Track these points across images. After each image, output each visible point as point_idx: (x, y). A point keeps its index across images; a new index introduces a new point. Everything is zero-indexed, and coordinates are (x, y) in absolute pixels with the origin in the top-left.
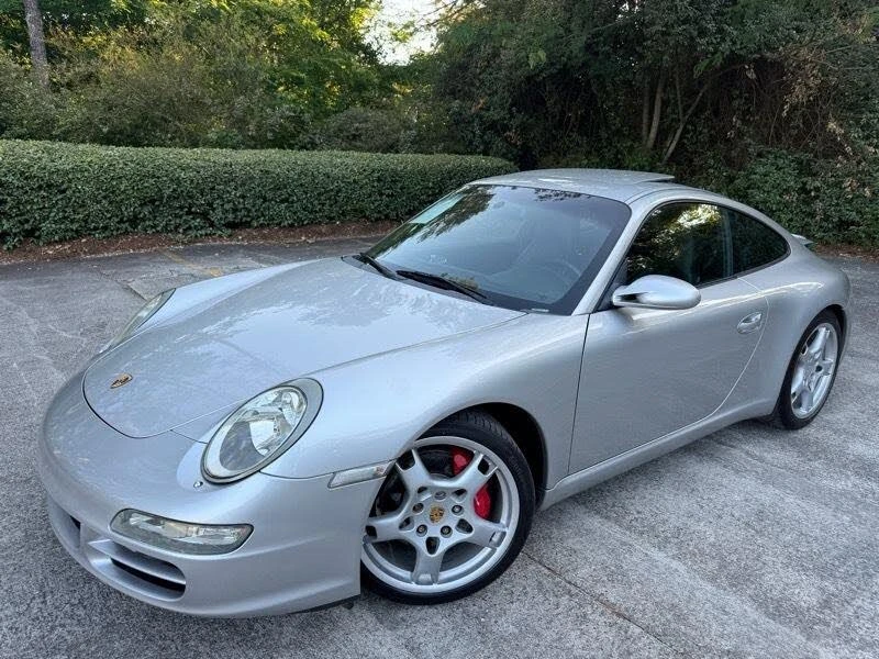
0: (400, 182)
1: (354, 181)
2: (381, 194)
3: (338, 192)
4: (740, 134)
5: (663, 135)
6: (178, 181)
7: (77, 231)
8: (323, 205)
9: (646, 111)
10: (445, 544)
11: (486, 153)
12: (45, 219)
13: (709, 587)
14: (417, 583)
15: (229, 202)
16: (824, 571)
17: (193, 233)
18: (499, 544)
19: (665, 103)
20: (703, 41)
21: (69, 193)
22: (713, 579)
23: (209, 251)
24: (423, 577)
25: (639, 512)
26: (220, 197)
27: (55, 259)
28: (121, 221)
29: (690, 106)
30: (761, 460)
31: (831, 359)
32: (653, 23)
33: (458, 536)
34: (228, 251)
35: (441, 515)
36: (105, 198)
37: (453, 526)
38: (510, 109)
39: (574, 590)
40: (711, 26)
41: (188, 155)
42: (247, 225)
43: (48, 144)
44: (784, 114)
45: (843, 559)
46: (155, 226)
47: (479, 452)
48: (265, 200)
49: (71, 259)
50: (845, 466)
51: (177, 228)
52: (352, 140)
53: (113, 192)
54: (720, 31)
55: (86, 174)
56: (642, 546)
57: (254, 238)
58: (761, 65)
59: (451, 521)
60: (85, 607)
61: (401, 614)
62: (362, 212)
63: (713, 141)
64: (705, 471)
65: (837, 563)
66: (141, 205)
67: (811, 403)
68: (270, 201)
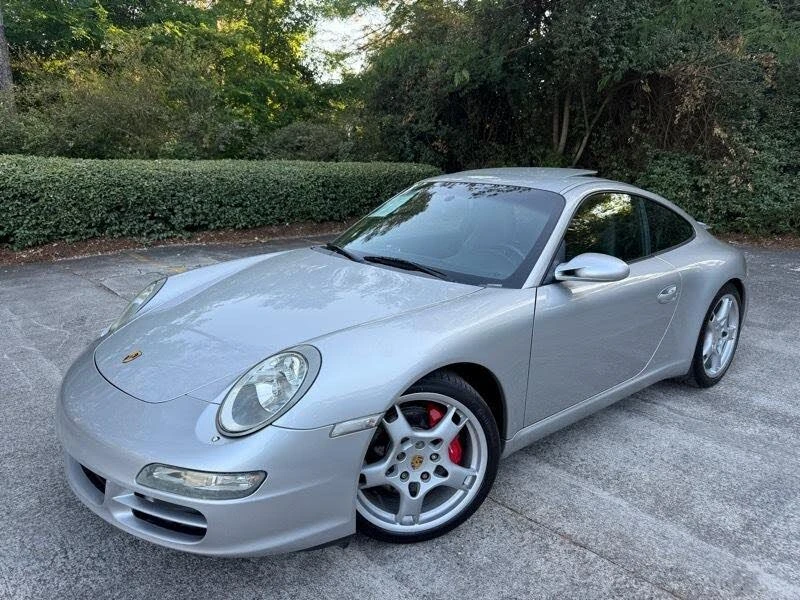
0: (342, 187)
1: (302, 187)
2: (326, 198)
3: (286, 197)
4: (639, 140)
5: (571, 141)
6: (141, 189)
7: (48, 236)
8: (274, 208)
9: (556, 121)
10: (425, 488)
11: (416, 160)
12: (19, 226)
13: (649, 518)
14: (401, 524)
15: (188, 207)
16: (744, 501)
17: (155, 236)
18: (470, 486)
19: (573, 114)
20: (605, 60)
21: (41, 201)
22: (651, 512)
23: (170, 252)
24: (406, 519)
25: (582, 460)
26: (180, 203)
27: (28, 262)
28: (90, 227)
29: (594, 116)
30: (681, 413)
31: (734, 326)
32: (561, 44)
33: (436, 481)
34: (188, 252)
35: (421, 462)
36: (74, 205)
37: (431, 471)
38: (436, 122)
39: (535, 526)
40: (611, 47)
41: (150, 166)
42: (204, 228)
43: (21, 157)
44: (676, 122)
45: (759, 490)
46: (121, 231)
47: (452, 406)
48: (221, 205)
49: (44, 262)
50: (752, 416)
51: (140, 231)
52: (296, 151)
53: (83, 200)
54: (618, 51)
55: (57, 184)
56: (588, 487)
57: (211, 239)
58: (654, 80)
59: (430, 467)
60: (104, 560)
61: (388, 552)
62: (309, 214)
63: (615, 146)
64: (634, 424)
65: (753, 494)
66: (107, 212)
67: (719, 364)
68: (224, 205)
